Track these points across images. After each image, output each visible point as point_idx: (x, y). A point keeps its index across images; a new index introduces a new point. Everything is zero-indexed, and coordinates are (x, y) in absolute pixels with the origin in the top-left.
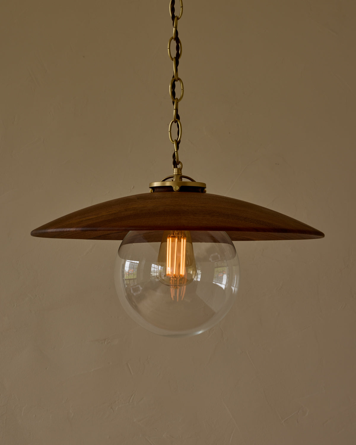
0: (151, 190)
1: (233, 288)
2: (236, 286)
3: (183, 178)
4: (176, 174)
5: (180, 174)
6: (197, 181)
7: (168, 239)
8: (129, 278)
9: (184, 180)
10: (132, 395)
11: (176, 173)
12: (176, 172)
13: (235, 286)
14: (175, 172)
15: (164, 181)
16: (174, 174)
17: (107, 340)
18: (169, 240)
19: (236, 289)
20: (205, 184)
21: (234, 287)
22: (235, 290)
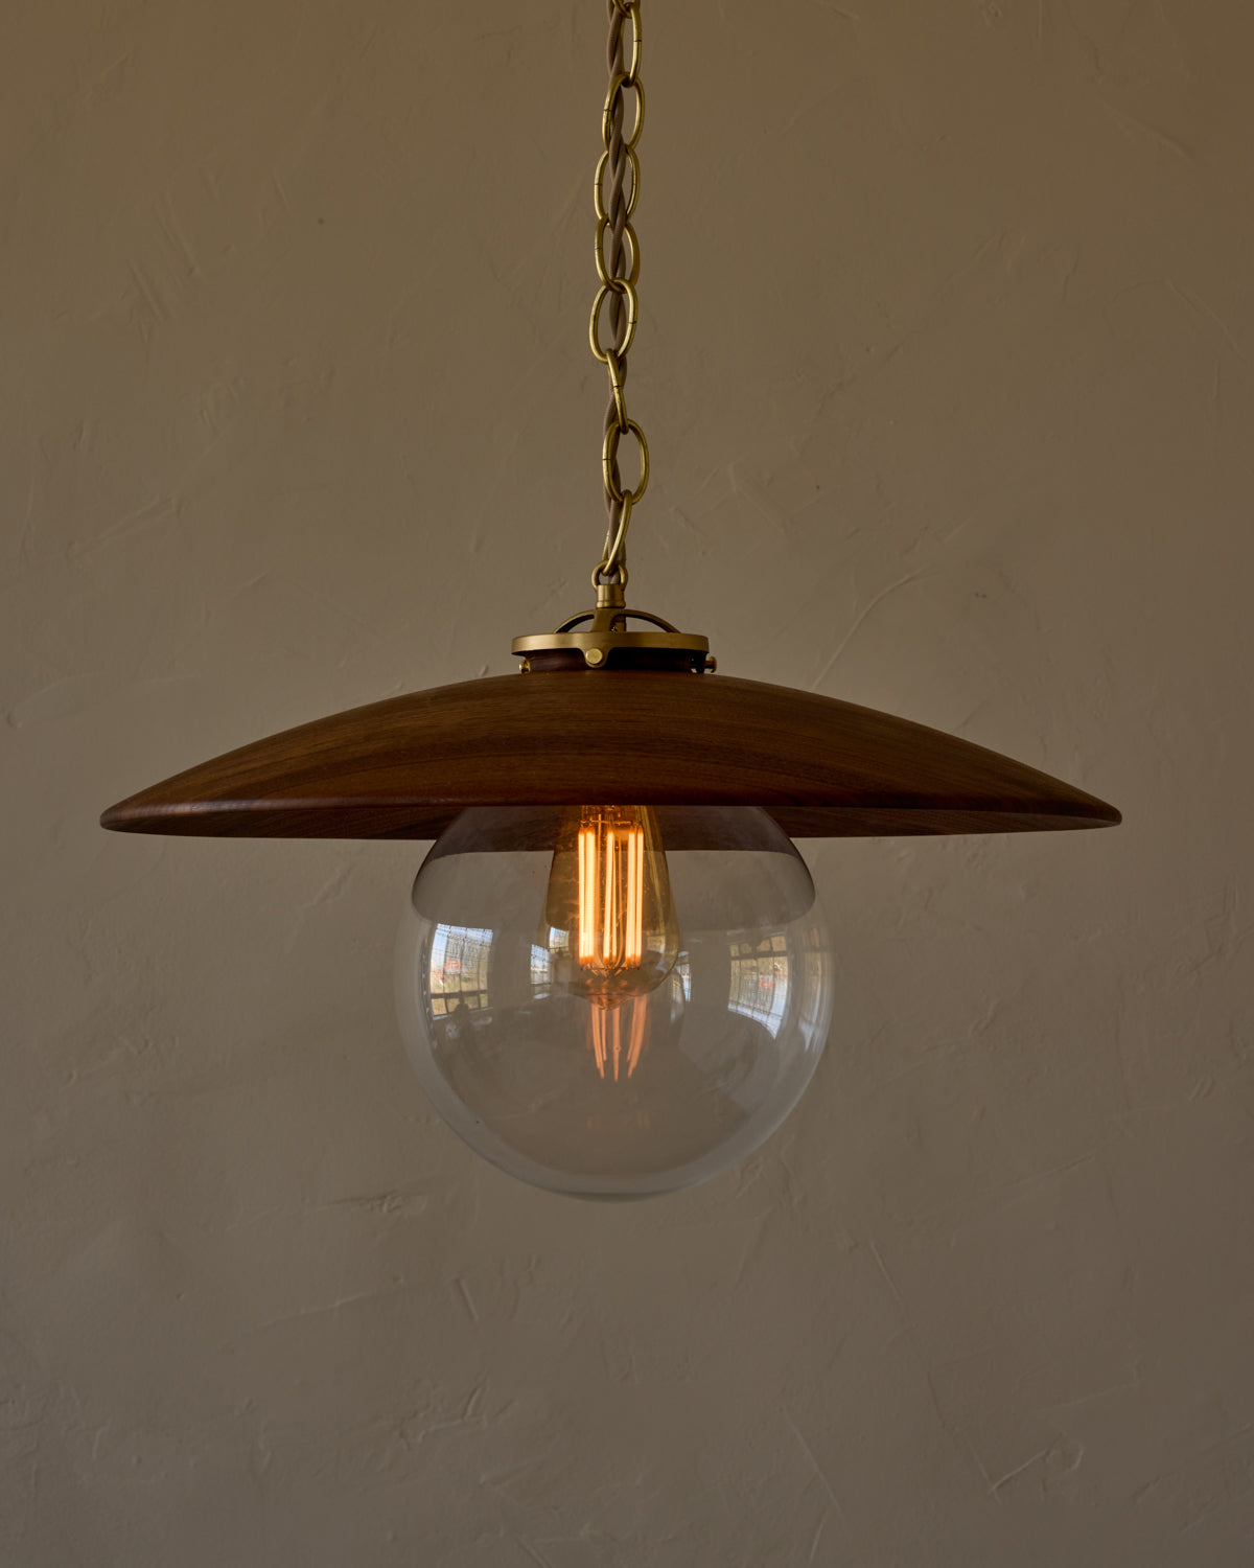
0: (525, 663)
1: (808, 1031)
2: (817, 1020)
3: (628, 619)
4: (606, 605)
5: (619, 604)
6: (682, 631)
7: (581, 838)
8: (447, 991)
9: (633, 625)
10: (474, 1392)
11: (603, 601)
12: (606, 597)
13: (814, 1020)
14: (600, 597)
15: (565, 629)
16: (599, 605)
17: (388, 1198)
18: (587, 842)
19: (819, 1033)
20: (704, 640)
21: (810, 1023)
22: (813, 1035)
